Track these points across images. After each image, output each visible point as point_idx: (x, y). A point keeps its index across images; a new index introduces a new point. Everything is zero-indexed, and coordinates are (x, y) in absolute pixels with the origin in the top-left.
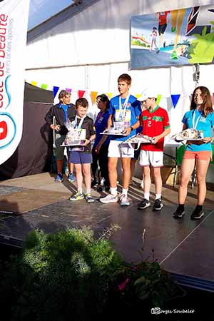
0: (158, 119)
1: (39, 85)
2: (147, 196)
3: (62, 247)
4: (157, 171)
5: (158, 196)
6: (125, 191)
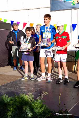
0: (64, 37)
2: (61, 77)
3: (18, 104)
4: (64, 64)
5: (66, 77)
6: (49, 75)
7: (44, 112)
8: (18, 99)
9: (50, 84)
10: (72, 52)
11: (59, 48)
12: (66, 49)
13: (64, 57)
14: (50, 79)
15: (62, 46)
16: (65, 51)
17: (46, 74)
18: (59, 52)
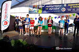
0: (33, 22)
1: (13, 16)
2: (32, 34)
3: (18, 42)
4: (33, 30)
5: (33, 34)
6: (28, 33)
7: (26, 44)
8: (18, 41)
9: (28, 36)
10: (35, 26)
11: (31, 25)
12: (33, 25)
13: (33, 28)
14: (28, 35)
15: (32, 24)
16: (33, 26)
17: (27, 33)
18: (31, 26)
